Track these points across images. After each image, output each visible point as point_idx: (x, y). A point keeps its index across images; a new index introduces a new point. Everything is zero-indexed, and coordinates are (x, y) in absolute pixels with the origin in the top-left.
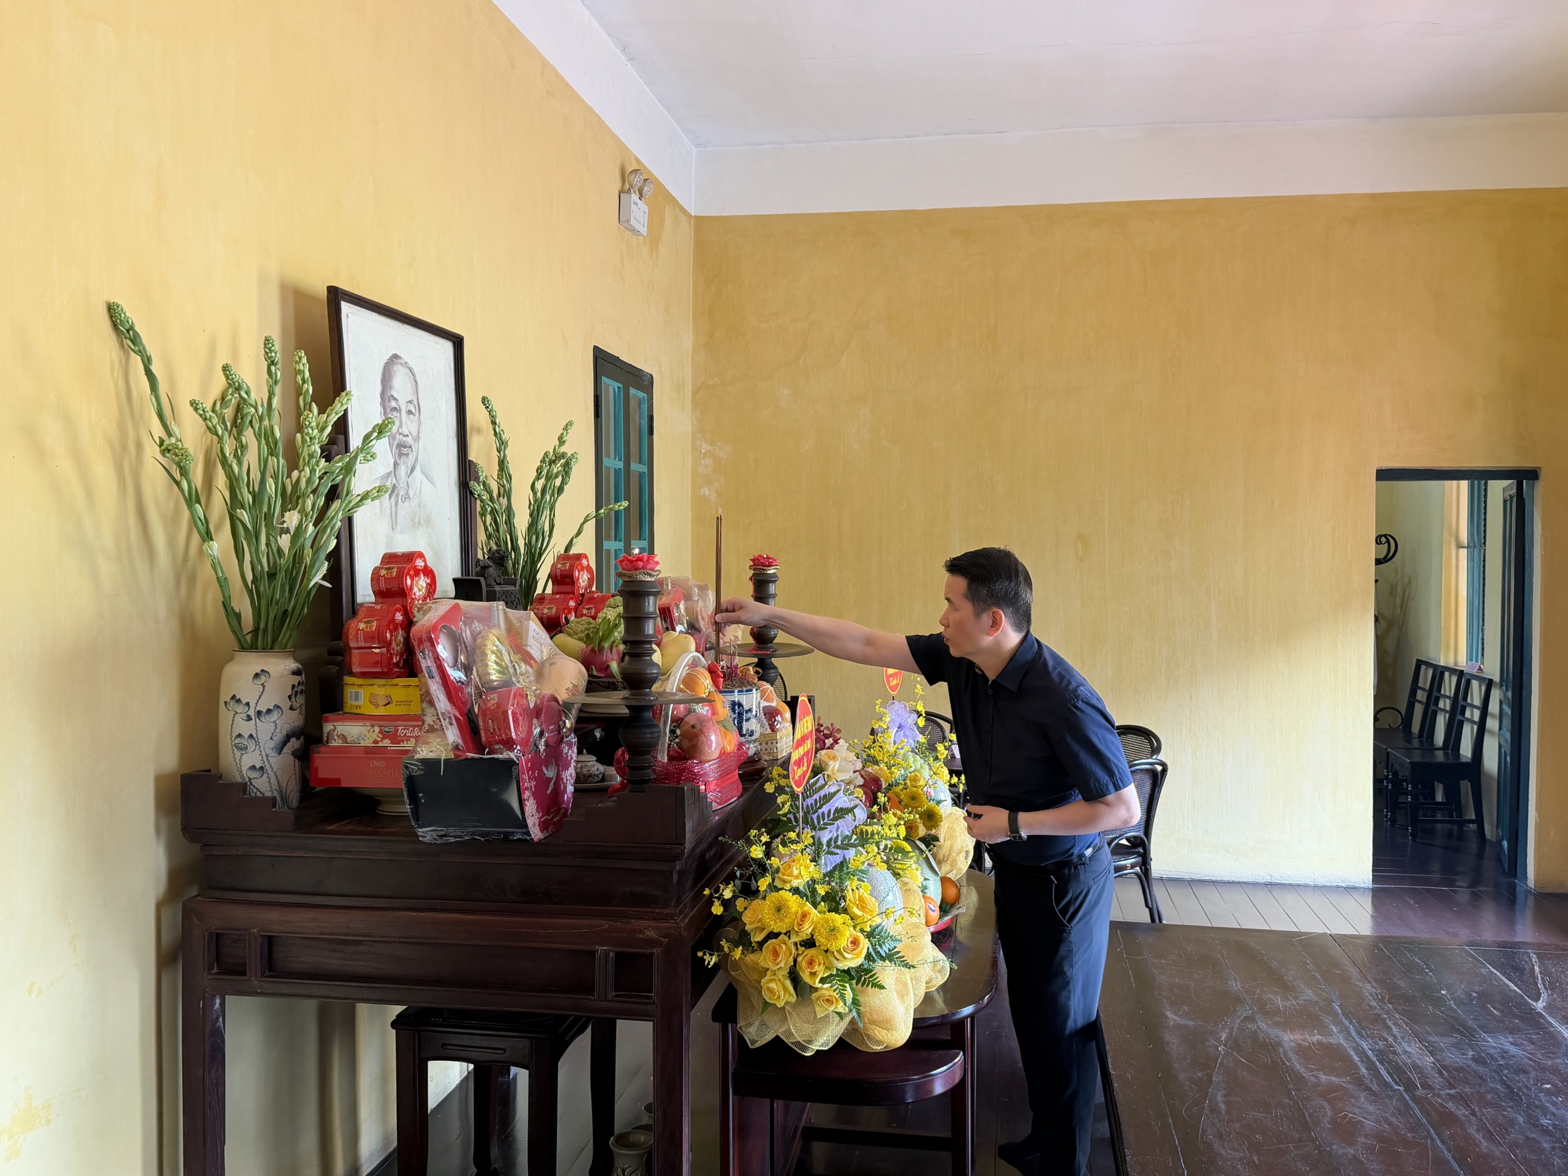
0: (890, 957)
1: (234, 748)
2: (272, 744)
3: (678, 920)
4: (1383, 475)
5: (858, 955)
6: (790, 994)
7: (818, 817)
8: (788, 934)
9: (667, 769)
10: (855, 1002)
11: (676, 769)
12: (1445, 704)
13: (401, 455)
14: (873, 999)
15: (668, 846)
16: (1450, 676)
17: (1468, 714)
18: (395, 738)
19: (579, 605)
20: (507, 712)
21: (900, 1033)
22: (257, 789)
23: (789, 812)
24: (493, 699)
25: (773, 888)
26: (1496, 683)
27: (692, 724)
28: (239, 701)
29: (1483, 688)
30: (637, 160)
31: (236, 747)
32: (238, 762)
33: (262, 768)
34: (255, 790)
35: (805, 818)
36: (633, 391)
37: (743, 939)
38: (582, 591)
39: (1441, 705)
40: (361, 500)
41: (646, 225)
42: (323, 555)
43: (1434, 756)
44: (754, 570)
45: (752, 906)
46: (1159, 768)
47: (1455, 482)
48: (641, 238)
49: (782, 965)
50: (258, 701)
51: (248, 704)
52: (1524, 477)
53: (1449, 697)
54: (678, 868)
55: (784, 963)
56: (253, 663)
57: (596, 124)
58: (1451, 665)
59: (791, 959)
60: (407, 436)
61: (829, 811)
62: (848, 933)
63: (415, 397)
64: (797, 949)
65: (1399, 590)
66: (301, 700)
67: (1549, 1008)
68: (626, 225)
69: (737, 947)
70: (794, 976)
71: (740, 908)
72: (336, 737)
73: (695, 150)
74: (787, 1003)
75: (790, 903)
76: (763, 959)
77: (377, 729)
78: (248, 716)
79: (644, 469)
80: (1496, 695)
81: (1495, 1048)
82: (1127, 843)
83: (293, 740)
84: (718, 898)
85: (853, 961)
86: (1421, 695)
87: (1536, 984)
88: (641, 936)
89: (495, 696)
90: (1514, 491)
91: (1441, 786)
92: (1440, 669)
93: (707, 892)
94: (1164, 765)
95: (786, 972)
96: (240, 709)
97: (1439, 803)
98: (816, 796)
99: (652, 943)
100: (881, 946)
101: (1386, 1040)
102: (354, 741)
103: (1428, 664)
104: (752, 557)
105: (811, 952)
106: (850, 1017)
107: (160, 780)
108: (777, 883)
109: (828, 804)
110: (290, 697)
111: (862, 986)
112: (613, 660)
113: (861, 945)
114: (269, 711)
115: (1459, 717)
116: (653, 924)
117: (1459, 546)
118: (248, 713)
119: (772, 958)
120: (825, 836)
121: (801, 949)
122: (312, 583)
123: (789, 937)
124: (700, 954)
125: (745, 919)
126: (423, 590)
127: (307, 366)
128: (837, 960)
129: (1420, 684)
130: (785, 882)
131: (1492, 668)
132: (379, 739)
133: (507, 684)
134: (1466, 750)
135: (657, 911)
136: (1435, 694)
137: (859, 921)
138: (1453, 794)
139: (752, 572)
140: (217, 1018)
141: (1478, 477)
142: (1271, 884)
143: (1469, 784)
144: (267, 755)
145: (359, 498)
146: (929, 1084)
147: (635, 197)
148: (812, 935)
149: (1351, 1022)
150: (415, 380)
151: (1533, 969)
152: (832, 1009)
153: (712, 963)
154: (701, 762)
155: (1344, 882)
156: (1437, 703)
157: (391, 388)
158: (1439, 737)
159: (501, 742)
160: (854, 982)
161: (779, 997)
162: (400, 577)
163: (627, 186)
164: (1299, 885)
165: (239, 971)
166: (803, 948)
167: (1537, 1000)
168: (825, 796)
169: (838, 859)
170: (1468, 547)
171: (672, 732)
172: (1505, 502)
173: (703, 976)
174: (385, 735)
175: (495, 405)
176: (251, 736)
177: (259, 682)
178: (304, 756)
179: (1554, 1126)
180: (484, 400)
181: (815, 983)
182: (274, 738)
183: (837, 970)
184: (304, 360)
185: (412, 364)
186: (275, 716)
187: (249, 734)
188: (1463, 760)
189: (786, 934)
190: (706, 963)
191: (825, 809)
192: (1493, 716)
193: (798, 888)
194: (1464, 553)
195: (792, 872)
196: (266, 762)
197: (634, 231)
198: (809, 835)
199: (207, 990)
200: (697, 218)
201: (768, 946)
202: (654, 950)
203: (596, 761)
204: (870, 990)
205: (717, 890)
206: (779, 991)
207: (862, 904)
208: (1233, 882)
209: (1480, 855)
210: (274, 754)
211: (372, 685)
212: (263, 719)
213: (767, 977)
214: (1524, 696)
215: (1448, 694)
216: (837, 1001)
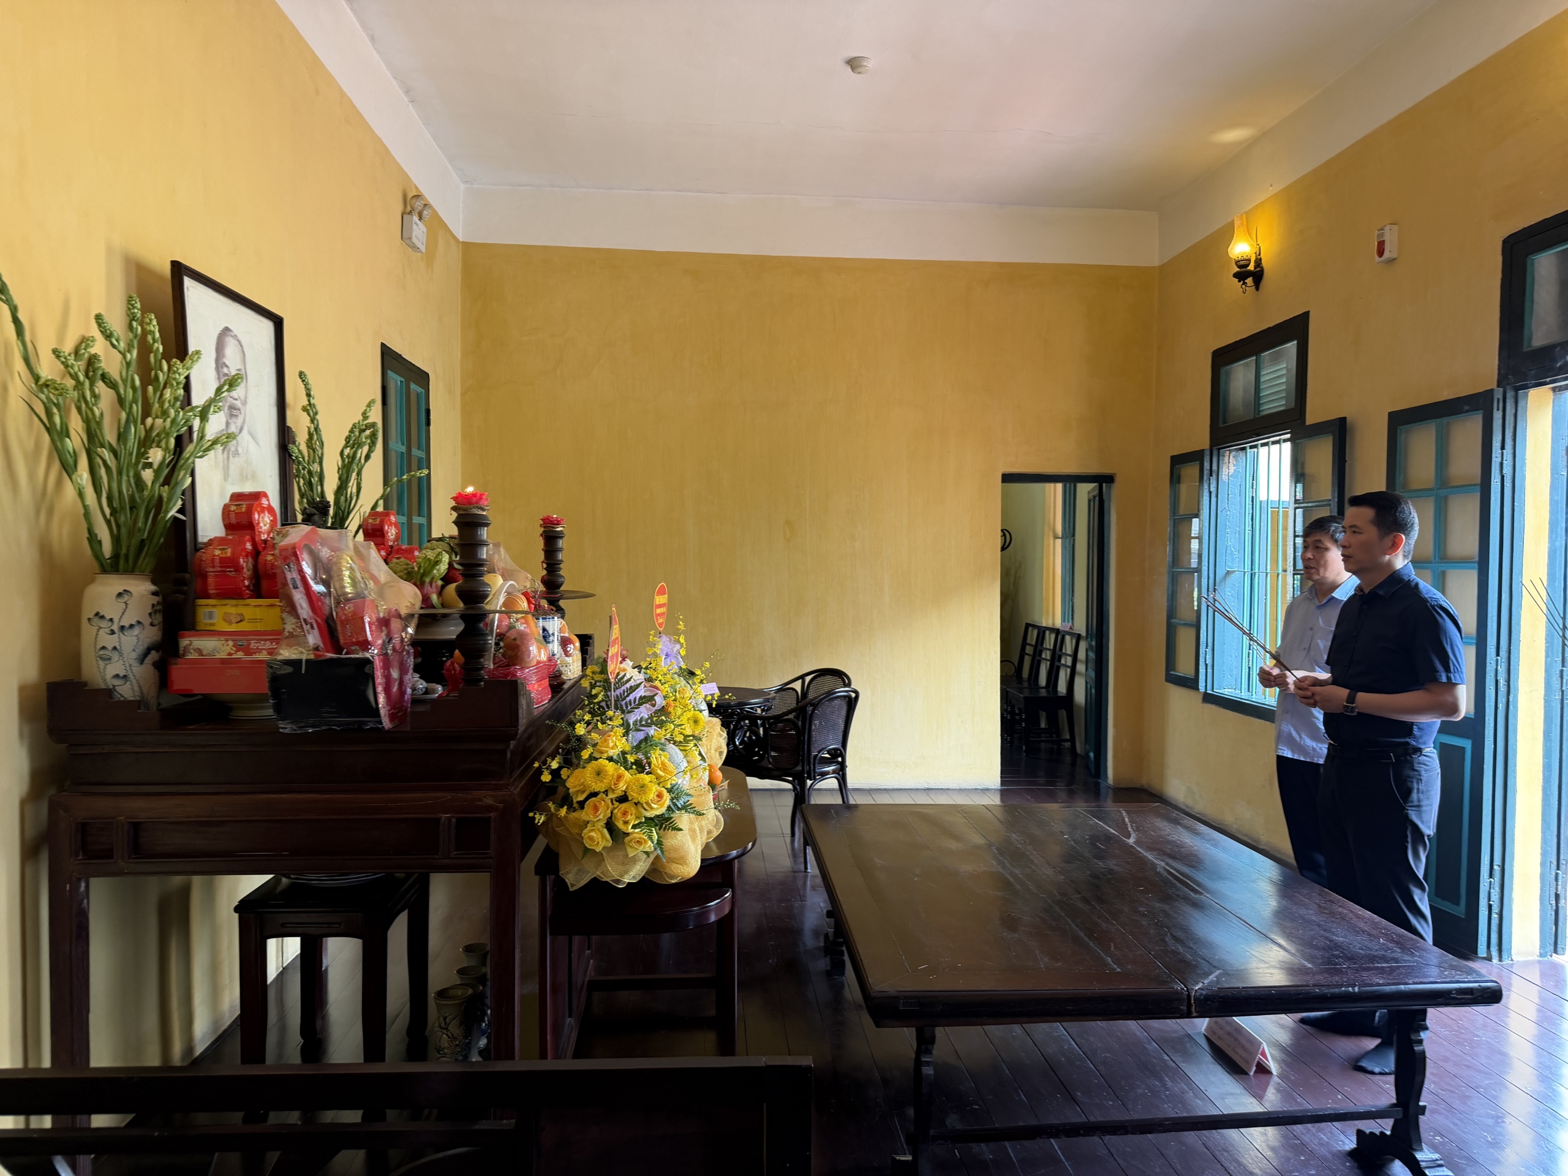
0: (685, 808)
1: (98, 659)
2: (134, 655)
3: (511, 789)
4: (1007, 478)
5: (661, 806)
6: (607, 841)
7: (626, 703)
8: (606, 792)
9: (494, 674)
10: (660, 843)
11: (501, 673)
12: (1047, 655)
13: (232, 416)
14: (673, 840)
15: (503, 729)
16: (1050, 634)
17: (1063, 661)
18: (248, 651)
19: (389, 555)
20: (362, 619)
21: (691, 867)
22: (121, 695)
23: (603, 701)
24: (349, 608)
25: (592, 758)
26: (1083, 637)
27: (513, 638)
28: (102, 617)
29: (1074, 641)
30: (417, 188)
31: (101, 658)
32: (102, 670)
33: (125, 677)
34: (119, 696)
35: (616, 704)
36: (413, 386)
37: (566, 800)
38: (391, 543)
39: (1044, 656)
40: (212, 445)
41: (425, 243)
42: (179, 492)
43: (1039, 692)
44: (544, 528)
45: (573, 775)
46: (853, 695)
47: (1052, 485)
48: (419, 254)
49: (601, 817)
50: (121, 617)
51: (111, 620)
52: (1104, 480)
53: (1049, 650)
54: (511, 746)
55: (603, 815)
56: (114, 584)
57: (384, 153)
58: (1050, 625)
59: (609, 811)
60: (236, 399)
61: (635, 699)
62: (654, 789)
63: (243, 365)
64: (613, 804)
65: (1013, 572)
66: (159, 618)
67: (1137, 842)
68: (408, 242)
69: (562, 807)
70: (610, 826)
71: (564, 777)
72: (192, 651)
73: (462, 186)
74: (604, 848)
75: (607, 768)
76: (585, 815)
77: (231, 643)
78: (112, 630)
79: (423, 455)
80: (1083, 646)
81: (1104, 868)
82: (827, 756)
83: (153, 652)
84: (547, 769)
85: (659, 810)
86: (1029, 650)
87: (1127, 828)
88: (479, 803)
89: (351, 605)
90: (1096, 492)
91: (1044, 713)
92: (1043, 629)
93: (536, 765)
94: (856, 692)
95: (602, 823)
96: (104, 624)
97: (1043, 729)
98: (624, 688)
99: (489, 808)
100: (678, 800)
101: (1031, 868)
102: (209, 654)
103: (1034, 626)
104: (542, 517)
105: (624, 806)
106: (655, 854)
107: (22, 689)
108: (596, 755)
109: (634, 693)
110: (150, 614)
111: (664, 830)
112: (433, 592)
113: (665, 798)
114: (132, 626)
115: (1057, 664)
116: (490, 793)
117: (1056, 537)
118: (112, 628)
119: (592, 812)
120: (632, 718)
121: (617, 804)
122: (169, 515)
123: (607, 795)
124: (531, 814)
125: (568, 784)
126: (268, 525)
127: (157, 327)
128: (646, 810)
129: (1028, 642)
130: (602, 753)
131: (1080, 627)
132: (233, 652)
133: (360, 596)
134: (1062, 688)
135: (494, 783)
136: (1039, 648)
137: (662, 780)
138: (1053, 721)
139: (542, 529)
140: (82, 900)
141: (1070, 481)
142: (928, 789)
143: (1065, 712)
144: (130, 665)
145: (210, 443)
146: (705, 913)
147: (416, 218)
148: (625, 792)
149: (1005, 858)
150: (243, 352)
151: (1124, 820)
152: (641, 848)
153: (541, 821)
154: (522, 669)
155: (980, 785)
156: (1040, 655)
157: (224, 356)
158: (1043, 680)
159: (358, 643)
160: (657, 828)
161: (598, 843)
162: (249, 512)
163: (409, 209)
164: (948, 789)
165: (107, 854)
166: (618, 803)
167: (1129, 837)
168: (631, 687)
169: (641, 736)
170: (1062, 538)
171: (497, 644)
172: (1089, 501)
173: (531, 832)
174: (239, 648)
175: (310, 379)
176: (115, 648)
177: (122, 600)
178: (162, 669)
179: (1148, 911)
180: (302, 375)
181: (628, 829)
182: (137, 650)
183: (646, 818)
184: (155, 322)
185: (241, 338)
186: (136, 631)
187: (113, 646)
188: (1060, 695)
189: (604, 792)
190: (536, 822)
191: (631, 697)
192: (1081, 661)
193: (612, 757)
194: (1059, 542)
195: (608, 743)
196: (129, 671)
197: (415, 248)
198: (620, 717)
199: (74, 874)
200: (464, 243)
201: (590, 802)
202: (491, 814)
203: (420, 678)
204: (670, 833)
205: (545, 763)
206: (598, 838)
207: (664, 768)
208: (901, 789)
209: (1073, 764)
210: (136, 664)
211: (226, 605)
212: (126, 633)
213: (588, 828)
214: (1104, 643)
215: (1048, 647)
216: (645, 841)
